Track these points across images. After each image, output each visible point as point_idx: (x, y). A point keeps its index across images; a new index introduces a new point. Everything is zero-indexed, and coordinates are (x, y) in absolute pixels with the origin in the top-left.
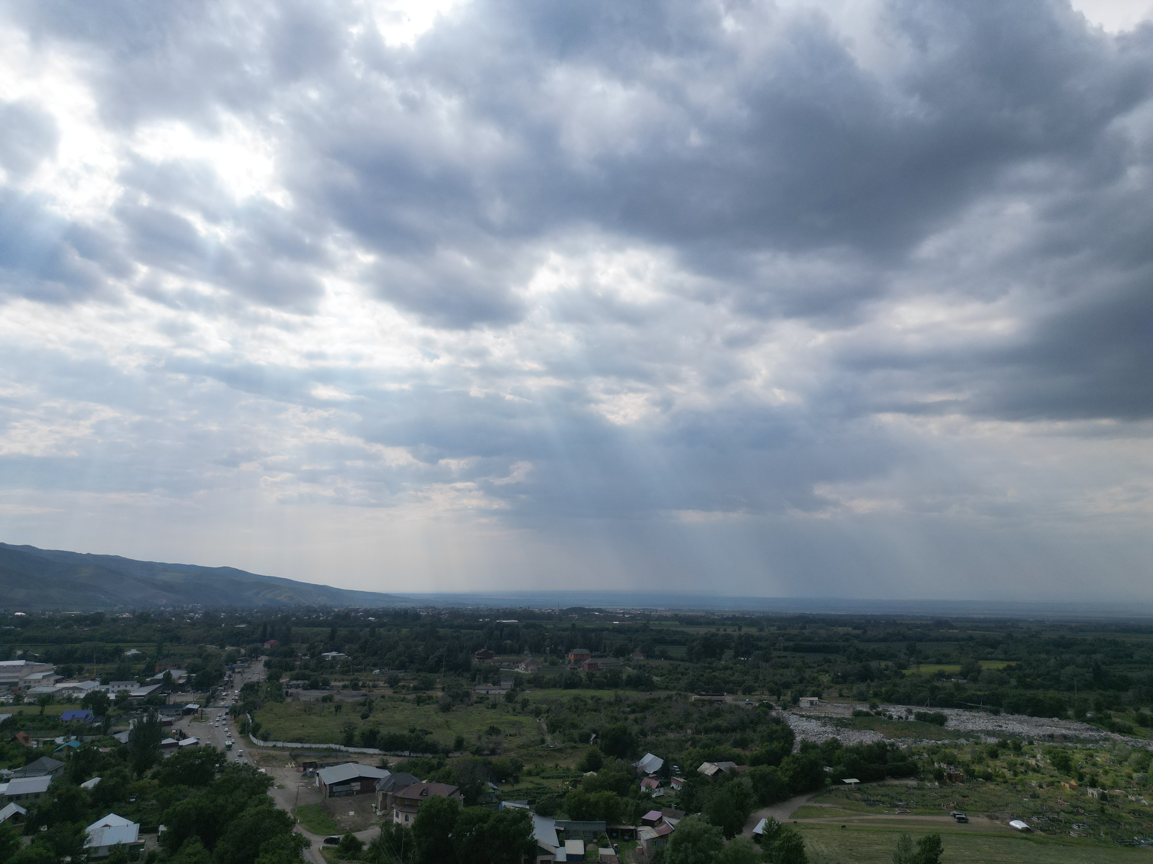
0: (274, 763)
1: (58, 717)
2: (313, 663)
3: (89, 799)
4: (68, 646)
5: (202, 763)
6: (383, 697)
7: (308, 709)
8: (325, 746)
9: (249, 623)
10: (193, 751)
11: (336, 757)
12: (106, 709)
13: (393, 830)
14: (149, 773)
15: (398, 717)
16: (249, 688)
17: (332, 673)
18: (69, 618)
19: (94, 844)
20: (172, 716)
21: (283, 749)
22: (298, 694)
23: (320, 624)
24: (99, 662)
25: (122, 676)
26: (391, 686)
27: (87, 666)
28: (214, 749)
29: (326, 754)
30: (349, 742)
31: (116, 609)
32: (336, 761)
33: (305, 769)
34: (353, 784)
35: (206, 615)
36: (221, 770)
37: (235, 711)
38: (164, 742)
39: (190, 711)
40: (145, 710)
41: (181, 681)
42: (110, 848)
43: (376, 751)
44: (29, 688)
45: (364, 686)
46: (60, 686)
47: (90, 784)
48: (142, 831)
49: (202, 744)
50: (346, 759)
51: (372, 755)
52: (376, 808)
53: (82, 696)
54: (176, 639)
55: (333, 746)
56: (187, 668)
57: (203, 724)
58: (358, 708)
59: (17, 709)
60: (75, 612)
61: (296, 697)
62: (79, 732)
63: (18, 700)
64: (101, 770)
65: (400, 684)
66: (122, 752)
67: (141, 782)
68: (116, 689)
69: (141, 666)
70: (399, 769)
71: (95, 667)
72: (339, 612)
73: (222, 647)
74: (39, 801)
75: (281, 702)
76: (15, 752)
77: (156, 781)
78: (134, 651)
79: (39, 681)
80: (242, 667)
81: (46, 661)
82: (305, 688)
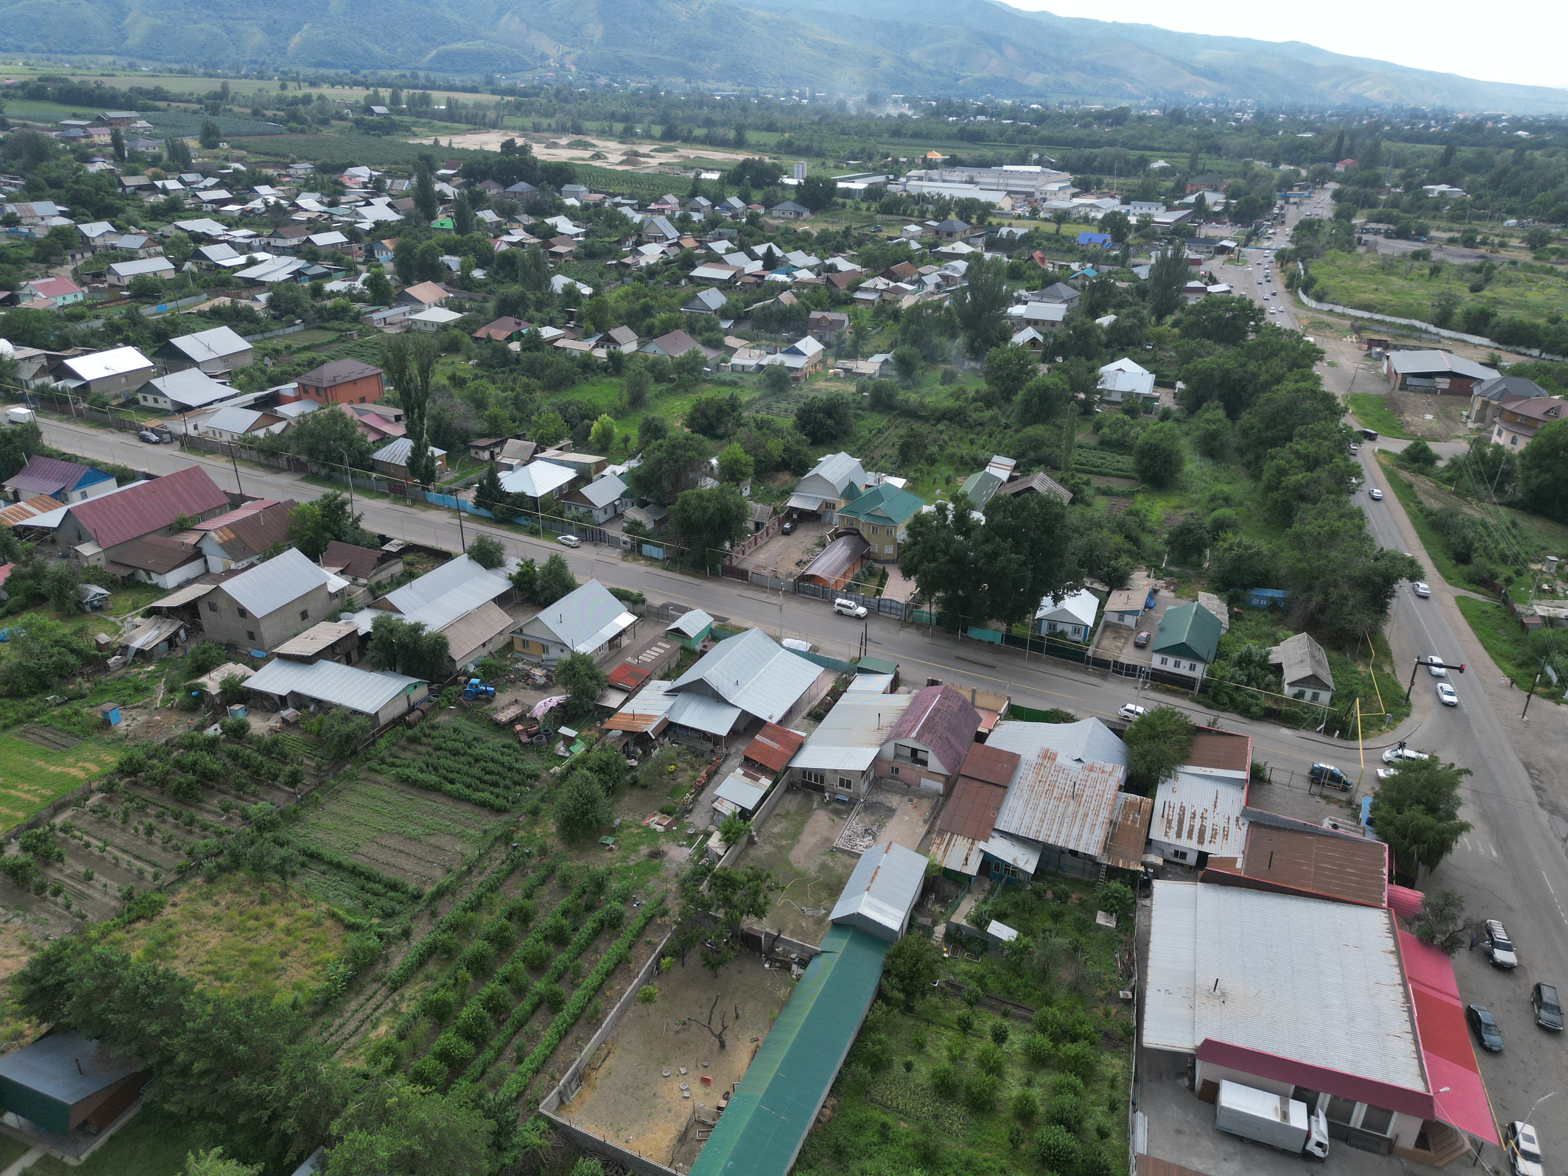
0: (1328, 332)
1: (1074, 238)
2: (1407, 198)
3: (1104, 338)
4: (1087, 151)
5: (1234, 317)
6: (1514, 263)
7: (1388, 266)
8: (1404, 321)
9: (1318, 131)
10: (1225, 300)
11: (1420, 339)
12: (1126, 235)
13: (1489, 451)
14: (1169, 319)
15: (1534, 296)
16: (1307, 227)
17: (1434, 218)
18: (1089, 114)
19: (1108, 386)
20: (1202, 253)
21: (1343, 316)
22: (1376, 243)
23: (1430, 139)
24: (1120, 175)
25: (1145, 195)
26: (1533, 248)
27: (1107, 179)
28: (1251, 302)
29: (1404, 332)
30: (1443, 321)
31: (1143, 103)
32: (1417, 343)
33: (1370, 348)
34: (1438, 380)
35: (1258, 115)
36: (1257, 330)
37: (1283, 257)
38: (1190, 284)
39: (1223, 250)
40: (1170, 242)
41: (1217, 209)
42: (1124, 394)
43: (1485, 341)
44: (1044, 200)
45: (1484, 243)
46: (1077, 201)
47: (1106, 320)
48: (1158, 384)
49: (1236, 294)
50: (1435, 344)
51: (1476, 346)
52: (1468, 417)
53: (1100, 216)
54: (1215, 149)
55: (1417, 323)
56: (1225, 191)
57: (1239, 269)
58: (1468, 275)
59: (1033, 224)
60: (1096, 106)
61: (1372, 248)
62: (1095, 259)
63: (1034, 214)
64: (1118, 307)
65: (1550, 246)
66: (1141, 291)
67: (1160, 329)
68: (1138, 211)
69: (1169, 184)
70: (1517, 372)
71: (1117, 181)
72: (1465, 119)
73: (1276, 164)
74: (1055, 330)
75: (1349, 252)
76: (1033, 273)
77: (1176, 331)
78: (1161, 163)
79: (1055, 193)
80: (1300, 196)
81: (1062, 169)
82: (1388, 235)
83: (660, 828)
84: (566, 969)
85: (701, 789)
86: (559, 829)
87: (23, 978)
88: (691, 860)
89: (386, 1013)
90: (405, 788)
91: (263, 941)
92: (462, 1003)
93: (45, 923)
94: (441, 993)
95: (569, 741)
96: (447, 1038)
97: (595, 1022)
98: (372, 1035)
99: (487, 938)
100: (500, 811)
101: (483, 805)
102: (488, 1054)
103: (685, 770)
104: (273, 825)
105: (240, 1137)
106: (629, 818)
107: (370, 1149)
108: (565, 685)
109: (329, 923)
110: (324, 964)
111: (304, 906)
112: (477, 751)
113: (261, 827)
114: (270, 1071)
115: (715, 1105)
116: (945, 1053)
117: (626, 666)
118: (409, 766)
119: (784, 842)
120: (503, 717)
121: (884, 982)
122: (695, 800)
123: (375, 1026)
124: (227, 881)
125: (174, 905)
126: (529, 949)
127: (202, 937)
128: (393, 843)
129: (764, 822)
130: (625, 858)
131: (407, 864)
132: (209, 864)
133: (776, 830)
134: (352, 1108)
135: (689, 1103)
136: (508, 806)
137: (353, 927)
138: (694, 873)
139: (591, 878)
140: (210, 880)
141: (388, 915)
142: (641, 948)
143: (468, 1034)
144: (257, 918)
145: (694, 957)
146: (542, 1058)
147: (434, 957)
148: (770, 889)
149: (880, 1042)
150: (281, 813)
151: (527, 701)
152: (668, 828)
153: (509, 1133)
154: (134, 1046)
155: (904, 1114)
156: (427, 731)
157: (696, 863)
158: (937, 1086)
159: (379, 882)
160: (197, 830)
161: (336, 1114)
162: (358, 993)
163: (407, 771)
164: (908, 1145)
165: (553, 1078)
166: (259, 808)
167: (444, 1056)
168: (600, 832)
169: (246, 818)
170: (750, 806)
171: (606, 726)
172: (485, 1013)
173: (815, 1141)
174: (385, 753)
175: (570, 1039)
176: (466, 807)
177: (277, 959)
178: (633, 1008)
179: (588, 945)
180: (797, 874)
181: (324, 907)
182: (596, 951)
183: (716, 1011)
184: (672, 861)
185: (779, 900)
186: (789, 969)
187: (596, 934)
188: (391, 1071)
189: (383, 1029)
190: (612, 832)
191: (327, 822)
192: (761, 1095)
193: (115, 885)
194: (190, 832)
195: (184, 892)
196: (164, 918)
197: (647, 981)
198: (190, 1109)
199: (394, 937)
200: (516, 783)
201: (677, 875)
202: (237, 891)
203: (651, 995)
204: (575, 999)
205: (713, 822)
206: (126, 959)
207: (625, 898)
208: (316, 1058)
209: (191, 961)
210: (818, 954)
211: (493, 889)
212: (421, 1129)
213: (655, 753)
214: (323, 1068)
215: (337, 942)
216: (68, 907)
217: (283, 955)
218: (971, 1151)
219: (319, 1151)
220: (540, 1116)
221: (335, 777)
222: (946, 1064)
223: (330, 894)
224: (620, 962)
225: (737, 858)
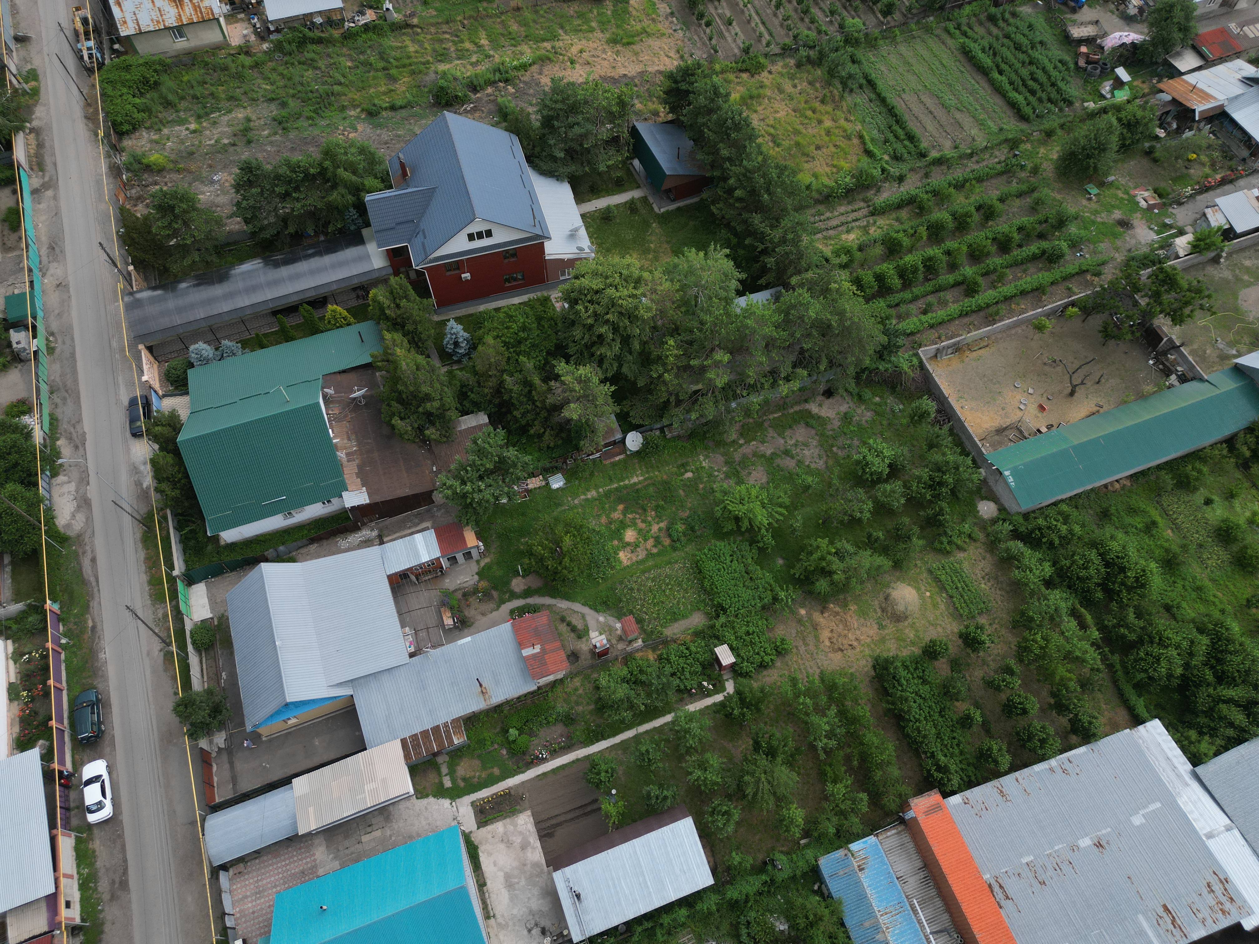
83: (1143, 204)
84: (995, 271)
85: (1206, 189)
86: (1060, 158)
87: (670, 76)
88: (1151, 245)
89: (859, 227)
90: (962, 59)
91: (810, 130)
92: (910, 251)
93: (694, 44)
94: (901, 235)
95: (1119, 84)
96: (888, 268)
97: (991, 320)
98: (844, 237)
99: (953, 214)
100: (1023, 118)
101: (1013, 105)
102: (907, 295)
103: (1204, 165)
104: (856, 43)
105: (741, 252)
106: (1122, 181)
107: (807, 306)
108: (1151, 25)
109: (856, 141)
110: (839, 169)
111: (846, 120)
112: (1036, 54)
113: (849, 41)
114: (775, 222)
115: (1038, 426)
116: (1248, 514)
117: (1225, 32)
118: (975, 41)
119: (1246, 277)
120: (1077, 32)
121: (1242, 435)
122: (1192, 196)
123: (848, 232)
124: (808, 72)
125: (770, 72)
126: (978, 241)
127: (776, 105)
128: (929, 102)
129: (1242, 250)
130: (1096, 212)
131: (930, 126)
132: (803, 52)
133: (1247, 263)
134: (810, 275)
135: (1020, 414)
136: (1032, 116)
137: (869, 153)
138: (1146, 257)
139: (1059, 213)
140: (799, 65)
141: (896, 158)
142: (1060, 289)
143: (902, 273)
144: (814, 112)
145: (1097, 321)
146: (940, 320)
147: (910, 207)
148: (1202, 307)
149: (1200, 471)
150: (866, 35)
151: (1106, 26)
152: (1151, 208)
153: (891, 352)
154: (711, 158)
155: (1177, 528)
156: (1007, 15)
157: (1153, 250)
158: (1220, 529)
159: (904, 129)
160: (807, 20)
161: (799, 272)
162: (849, 203)
163: (972, 45)
164: (1161, 546)
165: (939, 338)
166: (854, 23)
167: (880, 278)
168: (1090, 180)
169: (841, 26)
170: (1239, 229)
171: (1161, 86)
172: (921, 267)
173: (1093, 496)
174: (964, 21)
175: (966, 320)
176: (999, 101)
177: (812, 148)
178: (1024, 328)
179: (1022, 263)
180: (1236, 309)
181: (859, 127)
182: (1025, 271)
183: (1086, 369)
184: (1134, 236)
185: (1202, 321)
186: (1168, 376)
187: (1034, 258)
188: (844, 266)
189: (852, 236)
190: (1101, 185)
191: (893, 60)
192: (1076, 442)
193: (742, 37)
194: (802, 19)
195: (779, 67)
196: (760, 79)
197: (1048, 315)
198: (723, 217)
199: (892, 177)
200: (1050, 100)
201: (1129, 251)
202: (811, 83)
203: (1044, 327)
204: (987, 296)
205: (1194, 224)
206: (728, 95)
207: (1074, 245)
208: (805, 230)
209: (763, 120)
210: (1201, 380)
211: (980, 180)
212: (841, 314)
213: (1188, 134)
214: (805, 239)
215: (854, 159)
216: (710, 39)
217: (818, 148)
218: (1208, 583)
219: (779, 288)
220: (917, 355)
221: (918, 23)
222: (1242, 521)
223: (867, 119)
224: (1037, 289)
225: (1193, 266)
